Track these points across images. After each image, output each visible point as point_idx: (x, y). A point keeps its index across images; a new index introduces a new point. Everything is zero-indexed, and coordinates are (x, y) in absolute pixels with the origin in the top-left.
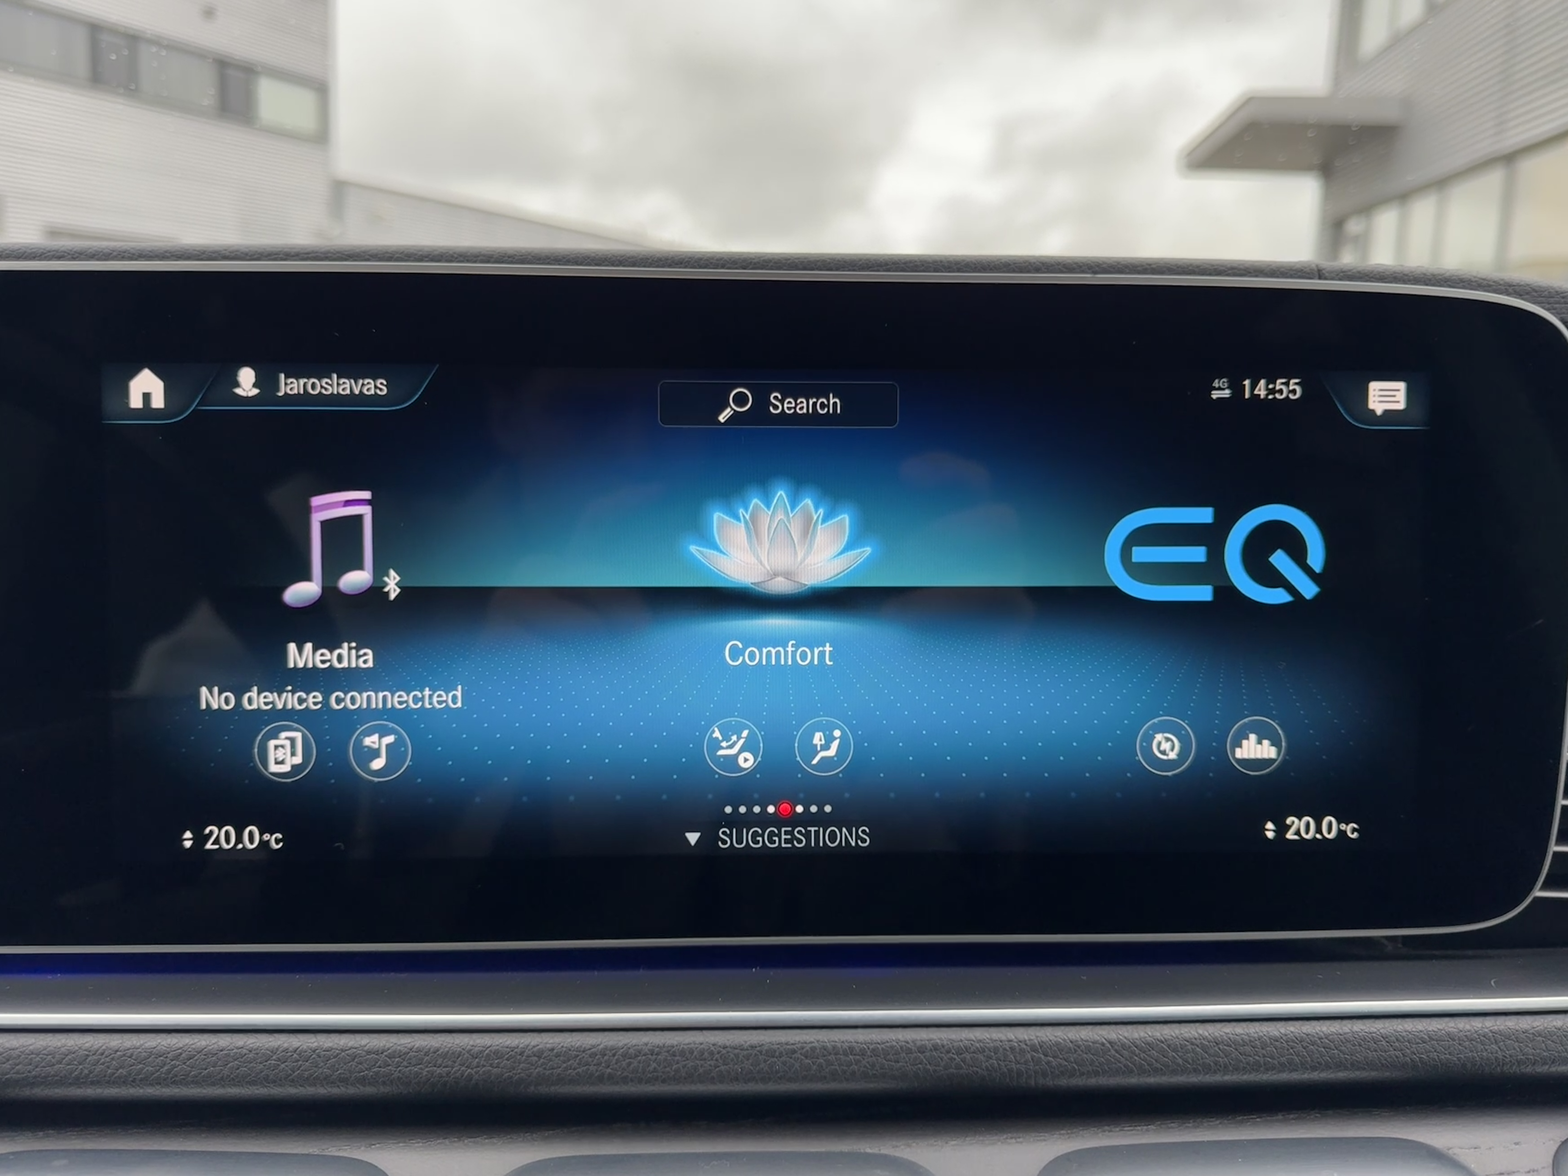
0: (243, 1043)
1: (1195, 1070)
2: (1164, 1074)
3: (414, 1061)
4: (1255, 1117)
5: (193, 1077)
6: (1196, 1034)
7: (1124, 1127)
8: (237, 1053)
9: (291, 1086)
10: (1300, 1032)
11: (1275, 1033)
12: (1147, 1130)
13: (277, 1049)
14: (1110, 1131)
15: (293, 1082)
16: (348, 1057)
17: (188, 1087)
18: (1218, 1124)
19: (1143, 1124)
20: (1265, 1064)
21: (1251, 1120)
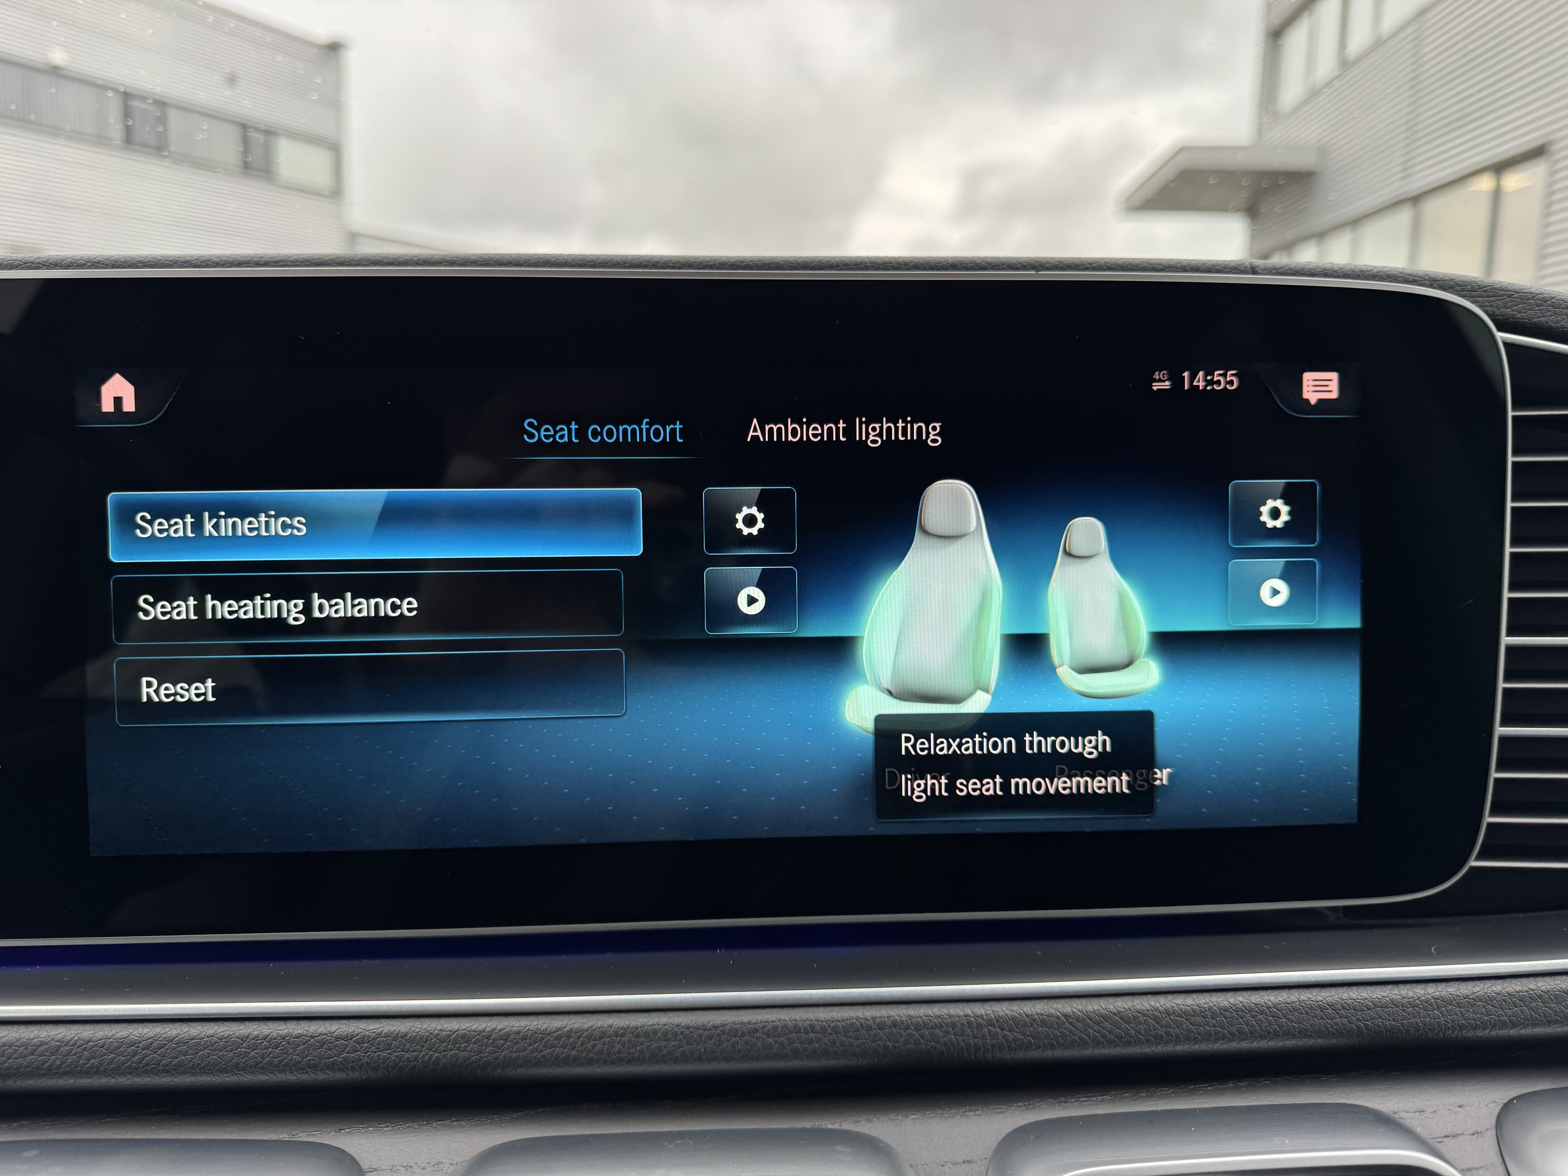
0: (213, 1032)
1: (1148, 1041)
2: (1117, 1045)
3: (381, 1046)
4: (1206, 1085)
5: (164, 1066)
6: (1148, 1006)
7: (1079, 1098)
8: (207, 1041)
9: (261, 1073)
10: (1249, 1001)
11: (1225, 1003)
12: (1102, 1101)
13: (247, 1037)
14: (1065, 1102)
15: (263, 1070)
16: (317, 1043)
17: (159, 1076)
18: (1170, 1094)
19: (1098, 1094)
20: (1215, 1034)
21: (1203, 1089)
